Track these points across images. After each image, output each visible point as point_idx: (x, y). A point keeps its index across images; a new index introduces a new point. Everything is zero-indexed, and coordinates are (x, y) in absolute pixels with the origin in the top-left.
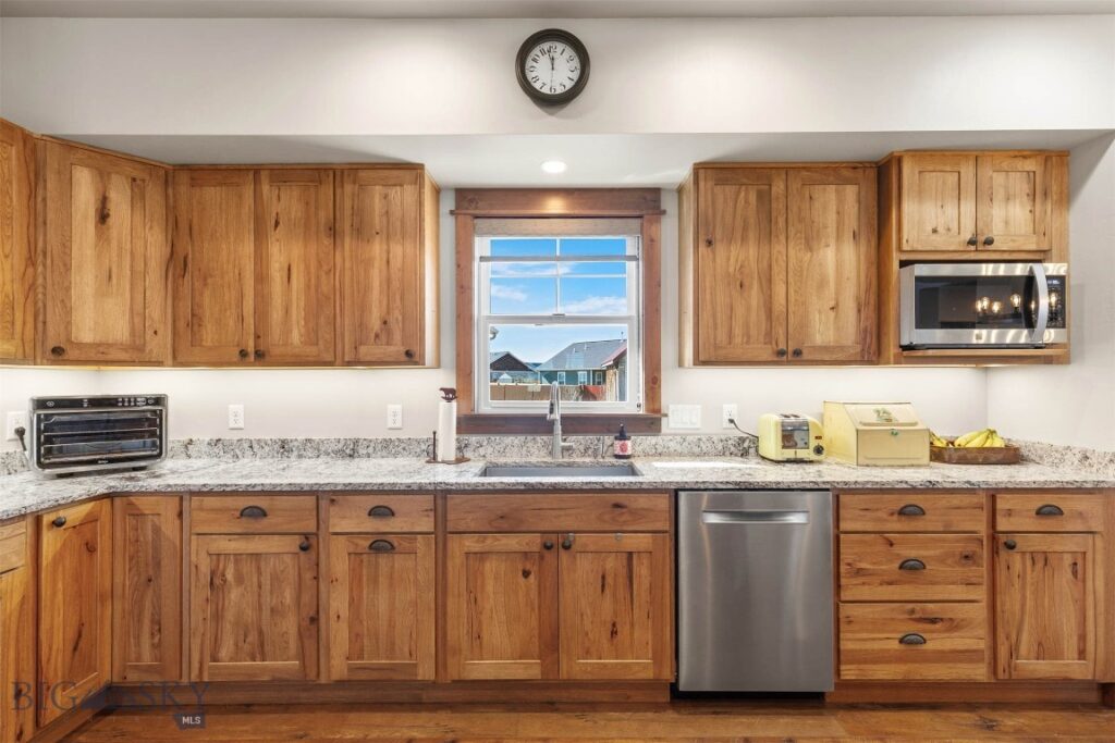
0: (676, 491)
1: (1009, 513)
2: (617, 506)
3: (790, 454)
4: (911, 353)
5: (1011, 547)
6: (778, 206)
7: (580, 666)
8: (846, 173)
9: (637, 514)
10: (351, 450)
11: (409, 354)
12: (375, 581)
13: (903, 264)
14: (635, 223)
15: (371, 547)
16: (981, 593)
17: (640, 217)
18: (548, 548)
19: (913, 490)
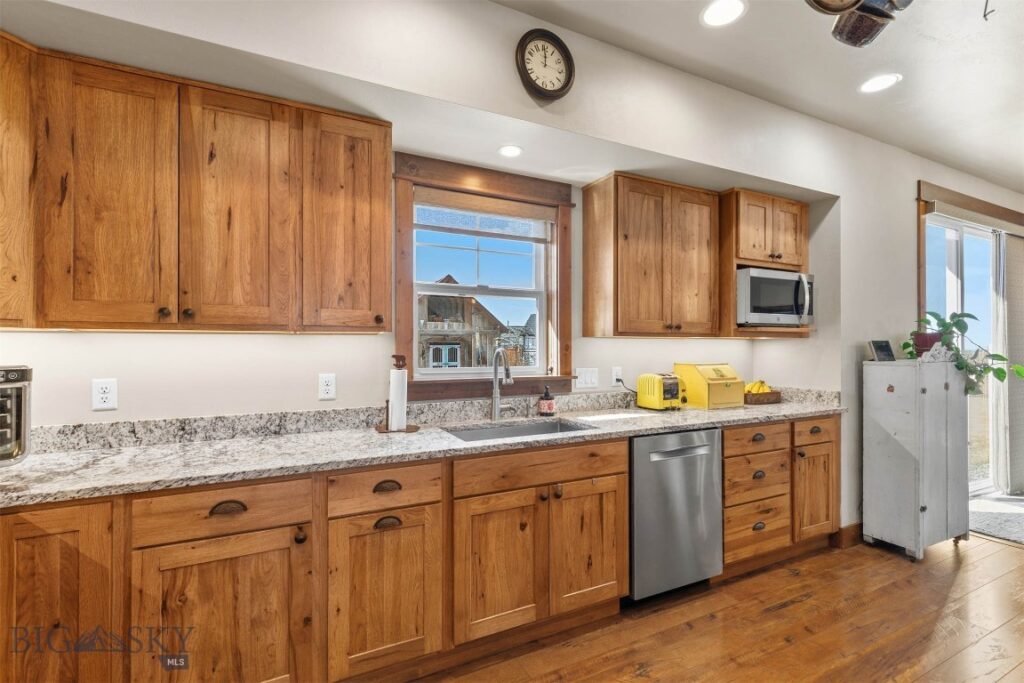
0: (631, 440)
1: (800, 433)
2: (593, 455)
3: (668, 404)
4: (743, 329)
5: (802, 455)
6: (667, 214)
7: (567, 599)
8: (705, 197)
9: (605, 460)
10: (276, 427)
11: (378, 319)
12: (379, 561)
13: (740, 267)
14: (551, 212)
15: (376, 526)
16: (786, 489)
17: (556, 207)
18: (543, 499)
19: (761, 424)
